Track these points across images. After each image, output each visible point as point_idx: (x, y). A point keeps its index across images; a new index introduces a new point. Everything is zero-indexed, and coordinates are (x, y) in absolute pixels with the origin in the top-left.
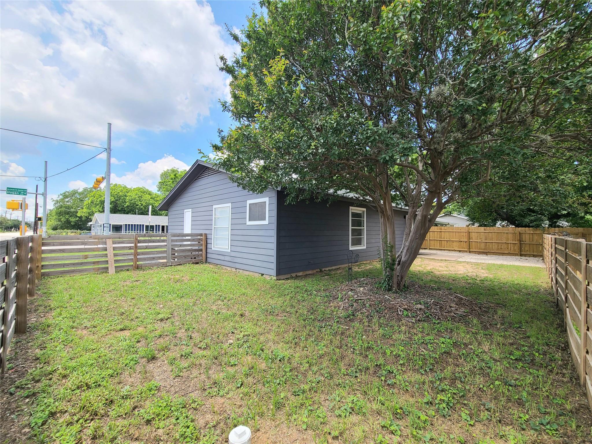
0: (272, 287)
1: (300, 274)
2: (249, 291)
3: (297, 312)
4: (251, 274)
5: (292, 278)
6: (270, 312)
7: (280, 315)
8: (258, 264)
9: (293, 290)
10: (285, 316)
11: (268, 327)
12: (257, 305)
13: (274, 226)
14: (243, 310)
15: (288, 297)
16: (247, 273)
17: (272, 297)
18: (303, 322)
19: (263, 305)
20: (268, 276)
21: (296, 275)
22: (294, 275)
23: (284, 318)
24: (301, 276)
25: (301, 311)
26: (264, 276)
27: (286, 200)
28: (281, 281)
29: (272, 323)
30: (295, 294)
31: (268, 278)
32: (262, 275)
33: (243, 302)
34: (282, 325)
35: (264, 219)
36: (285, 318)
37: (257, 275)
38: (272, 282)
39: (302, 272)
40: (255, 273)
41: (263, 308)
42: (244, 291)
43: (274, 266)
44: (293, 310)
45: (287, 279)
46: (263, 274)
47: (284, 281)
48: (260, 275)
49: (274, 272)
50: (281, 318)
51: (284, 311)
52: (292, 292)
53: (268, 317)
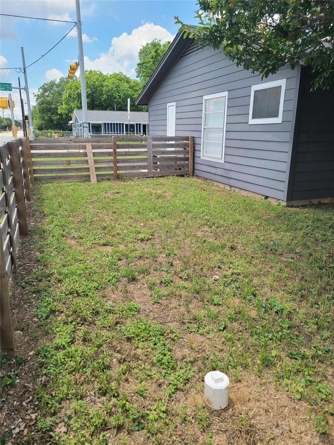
0: (278, 217)
1: (327, 201)
2: (246, 219)
3: (311, 255)
4: (250, 195)
5: (311, 205)
6: (272, 250)
7: (285, 255)
8: (261, 181)
9: (310, 223)
10: (292, 258)
11: (265, 268)
12: (254, 237)
13: (291, 126)
14: (235, 242)
15: (301, 233)
16: (245, 193)
17: (277, 231)
18: (318, 270)
19: (262, 238)
20: (275, 200)
21: (319, 202)
22: (315, 201)
23: (290, 260)
24: (327, 204)
25: (318, 255)
26: (269, 199)
27: (313, 84)
28: (293, 209)
29: (272, 265)
30: (313, 230)
31: (274, 203)
32: (266, 197)
33: (236, 231)
34: (286, 270)
35: (276, 115)
36: (292, 260)
37: (258, 197)
38: (280, 209)
39: (329, 199)
40: (256, 195)
41: (262, 242)
42: (238, 217)
43: (284, 187)
44: (306, 252)
45: (304, 206)
46: (268, 197)
47: (297, 209)
48: (263, 198)
49: (283, 196)
50: (286, 260)
51: (292, 251)
52: (308, 226)
53: (268, 255)
